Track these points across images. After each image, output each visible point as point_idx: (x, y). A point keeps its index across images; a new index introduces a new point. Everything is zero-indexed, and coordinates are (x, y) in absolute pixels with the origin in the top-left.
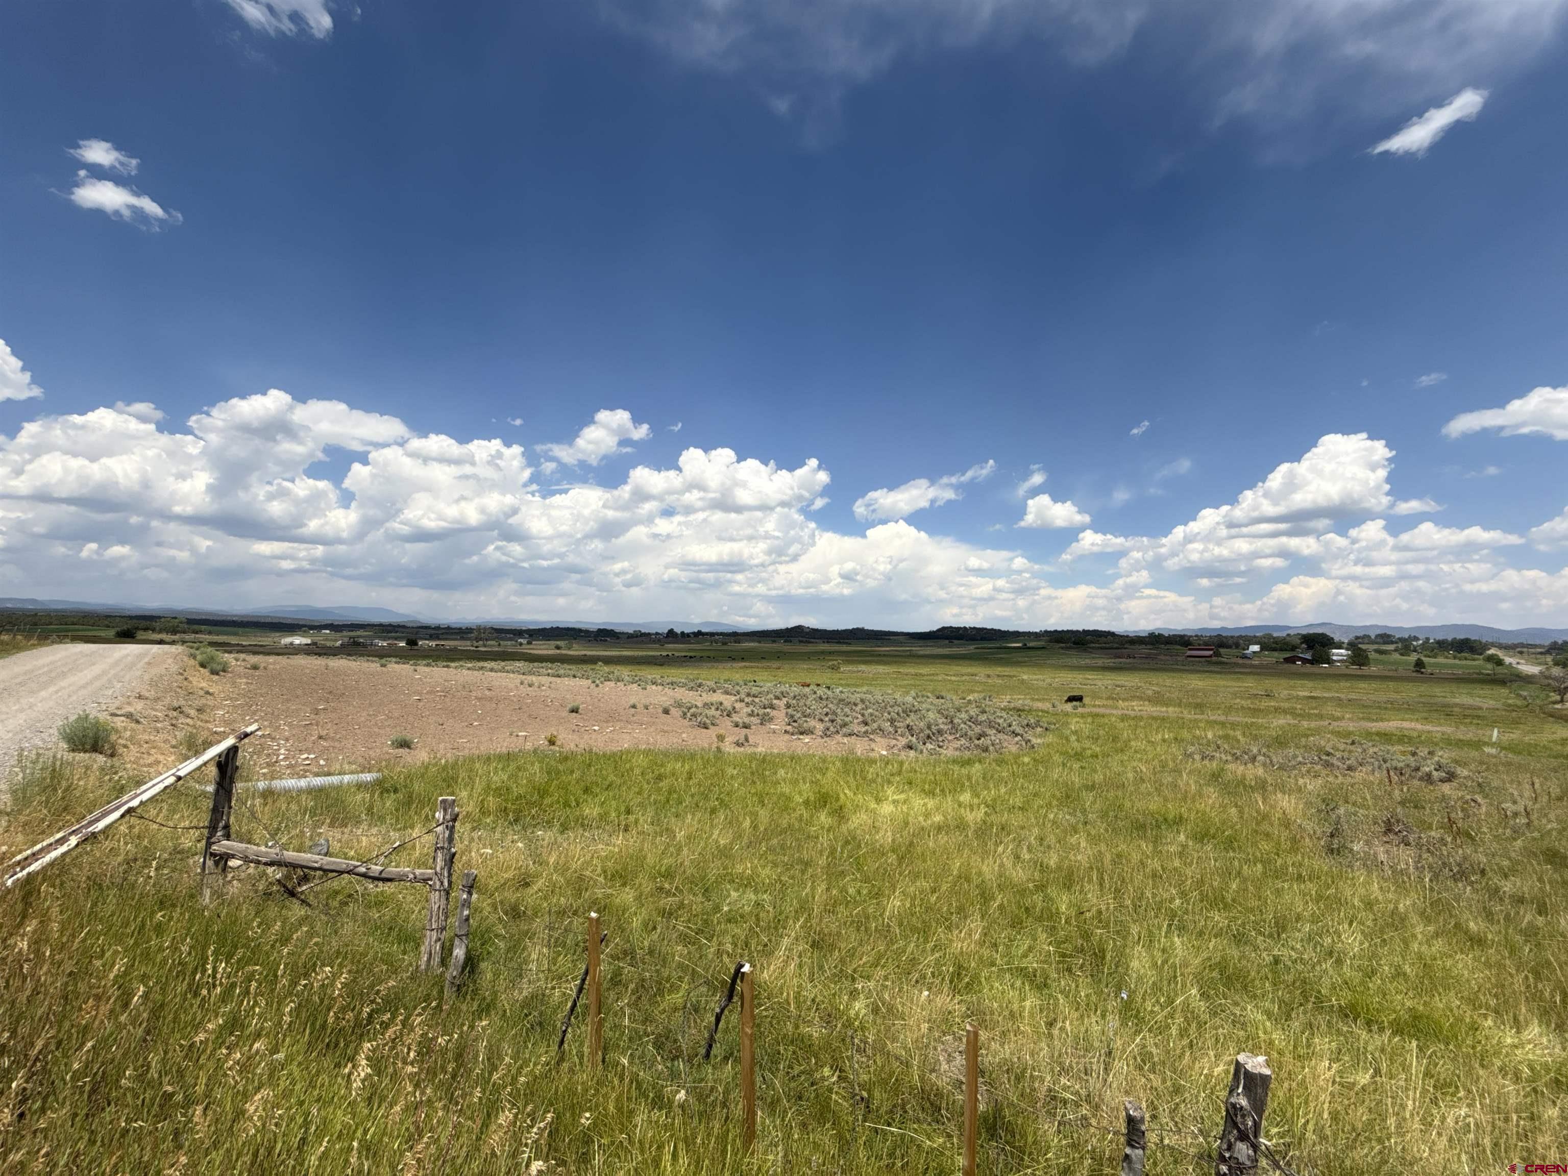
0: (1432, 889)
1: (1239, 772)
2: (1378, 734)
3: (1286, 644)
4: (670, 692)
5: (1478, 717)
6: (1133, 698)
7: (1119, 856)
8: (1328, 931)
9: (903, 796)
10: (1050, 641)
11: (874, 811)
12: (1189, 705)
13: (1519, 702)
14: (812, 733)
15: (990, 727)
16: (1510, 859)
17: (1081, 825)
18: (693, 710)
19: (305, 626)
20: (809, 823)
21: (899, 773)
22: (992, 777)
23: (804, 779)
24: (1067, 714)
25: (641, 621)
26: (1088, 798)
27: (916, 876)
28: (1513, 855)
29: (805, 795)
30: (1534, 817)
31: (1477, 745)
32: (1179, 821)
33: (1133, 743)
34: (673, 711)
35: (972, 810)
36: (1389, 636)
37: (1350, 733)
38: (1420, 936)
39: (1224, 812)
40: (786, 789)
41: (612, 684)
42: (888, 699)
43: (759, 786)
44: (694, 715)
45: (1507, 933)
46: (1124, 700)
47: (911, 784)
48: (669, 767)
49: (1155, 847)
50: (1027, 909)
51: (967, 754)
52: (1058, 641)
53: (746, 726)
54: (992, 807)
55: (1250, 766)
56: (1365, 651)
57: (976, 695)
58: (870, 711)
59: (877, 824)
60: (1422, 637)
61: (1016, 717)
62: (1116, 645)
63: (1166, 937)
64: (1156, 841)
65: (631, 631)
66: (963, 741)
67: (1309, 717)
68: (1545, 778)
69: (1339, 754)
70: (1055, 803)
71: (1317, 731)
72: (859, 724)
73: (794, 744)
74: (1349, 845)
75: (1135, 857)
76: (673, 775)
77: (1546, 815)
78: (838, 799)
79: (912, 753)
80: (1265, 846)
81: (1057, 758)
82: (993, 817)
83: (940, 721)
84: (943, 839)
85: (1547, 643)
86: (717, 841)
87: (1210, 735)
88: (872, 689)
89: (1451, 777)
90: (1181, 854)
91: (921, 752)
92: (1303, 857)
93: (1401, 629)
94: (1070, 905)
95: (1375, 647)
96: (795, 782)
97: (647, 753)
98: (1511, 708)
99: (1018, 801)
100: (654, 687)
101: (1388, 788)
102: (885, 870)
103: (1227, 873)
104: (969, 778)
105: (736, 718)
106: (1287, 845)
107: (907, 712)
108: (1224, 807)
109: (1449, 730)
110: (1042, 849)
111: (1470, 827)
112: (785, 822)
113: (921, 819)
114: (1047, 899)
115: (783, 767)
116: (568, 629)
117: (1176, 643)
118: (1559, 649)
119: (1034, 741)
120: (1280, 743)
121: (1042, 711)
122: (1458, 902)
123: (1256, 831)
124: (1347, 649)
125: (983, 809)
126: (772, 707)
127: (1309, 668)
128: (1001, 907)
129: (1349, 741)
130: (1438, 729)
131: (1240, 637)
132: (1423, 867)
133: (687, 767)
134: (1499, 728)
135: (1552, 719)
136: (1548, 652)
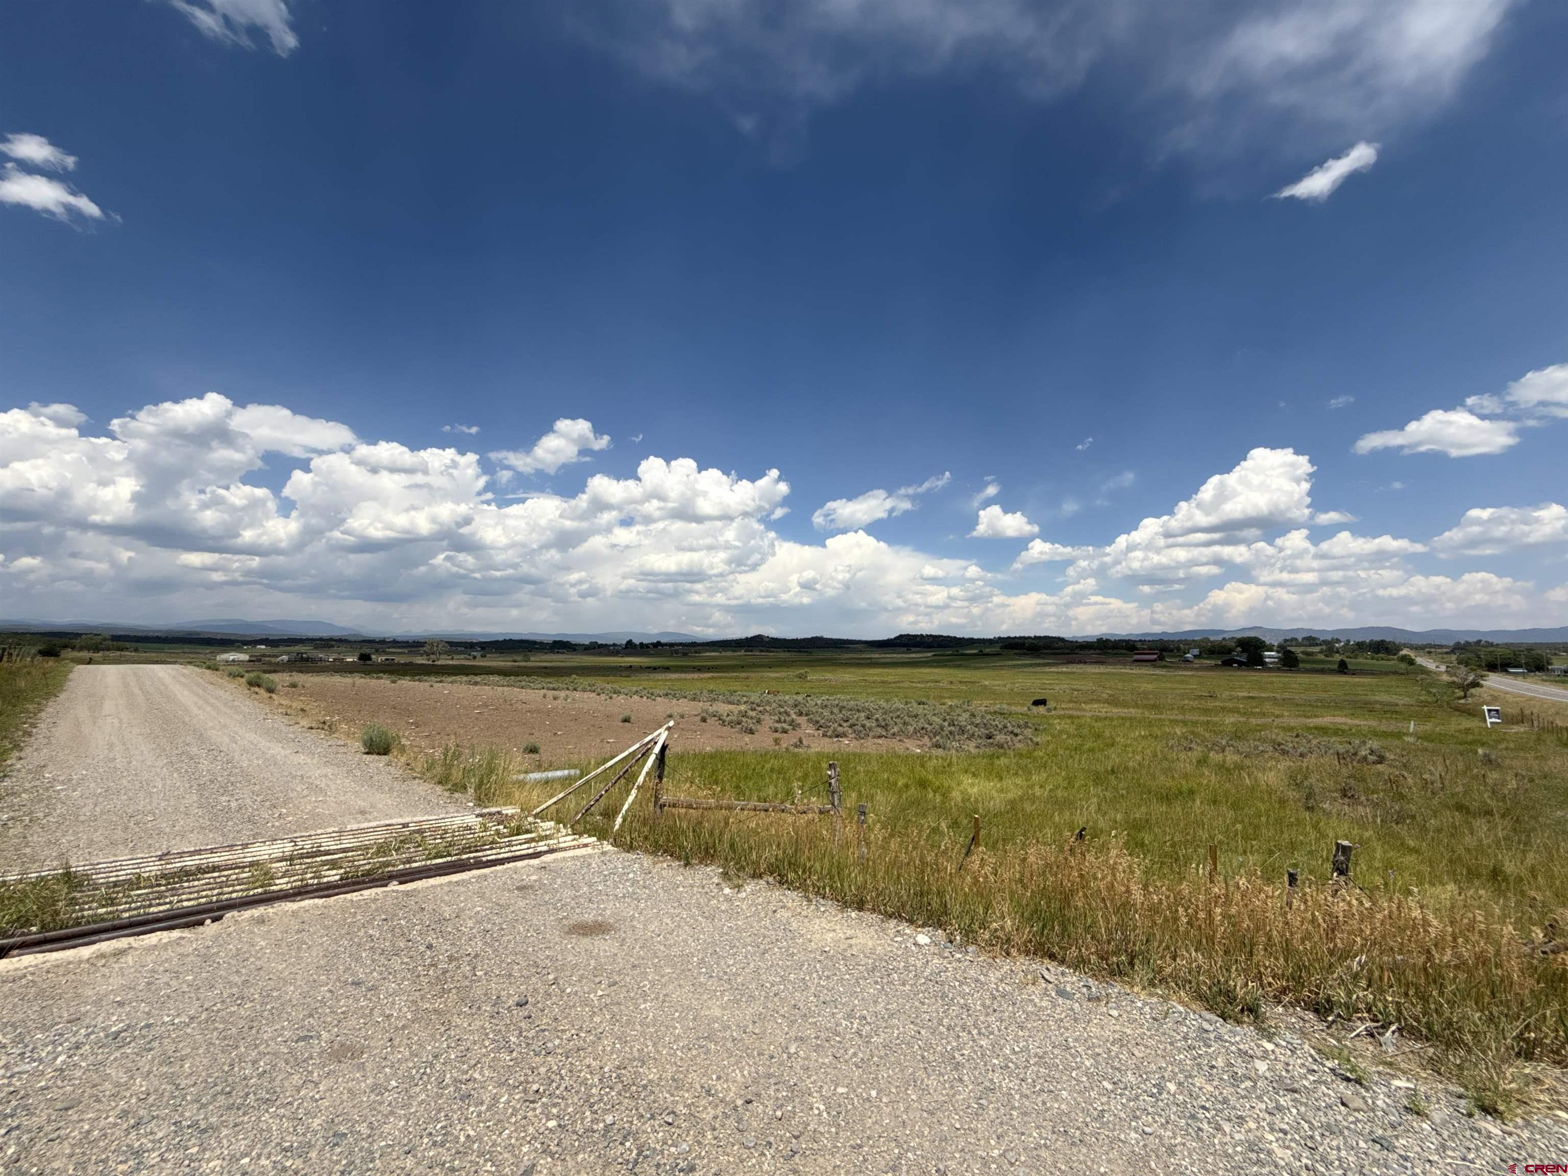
2: (1316, 728)
3: (1224, 647)
5: (1396, 712)
10: (1005, 648)
13: (1430, 699)
19: (237, 641)
30: (1447, 783)
31: (1399, 735)
34: (710, 720)
36: (1314, 639)
37: (1292, 728)
52: (1012, 647)
56: (1293, 653)
57: (953, 700)
60: (1343, 639)
62: (1068, 651)
65: (587, 642)
67: (1254, 715)
68: (1453, 758)
69: (1289, 744)
71: (1264, 727)
73: (838, 745)
74: (1320, 805)
79: (941, 751)
85: (1452, 643)
89: (1381, 760)
93: (1324, 631)
95: (1303, 649)
98: (1423, 704)
101: (1337, 768)
109: (1374, 723)
116: (522, 641)
117: (1122, 648)
118: (1462, 649)
120: (1240, 737)
124: (1278, 652)
127: (1245, 670)
129: (1294, 734)
130: (1365, 723)
131: (1180, 641)
134: (1414, 721)
135: (1457, 713)
136: (1453, 652)
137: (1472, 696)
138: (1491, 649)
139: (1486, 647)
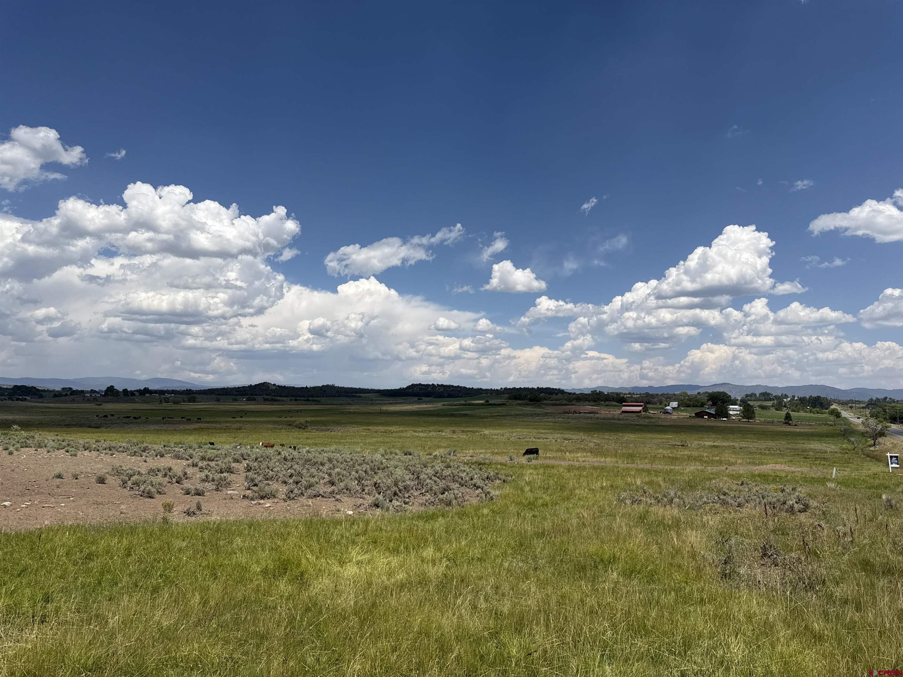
0: (791, 601)
1: (660, 513)
2: (759, 475)
3: (697, 401)
4: (107, 459)
5: (824, 459)
6: (578, 450)
7: (563, 597)
8: (720, 644)
9: (367, 556)
10: (510, 398)
11: (336, 575)
12: (623, 455)
13: (850, 447)
14: (274, 497)
15: (454, 481)
16: (840, 570)
17: (532, 572)
18: (134, 478)
20: (268, 593)
21: (365, 533)
22: (454, 530)
23: (263, 547)
24: (522, 467)
25: (71, 377)
26: (539, 544)
27: (377, 637)
28: (842, 566)
29: (264, 564)
30: (856, 535)
31: (823, 481)
32: (613, 560)
33: (577, 492)
34: (110, 480)
35: (434, 564)
36: (768, 394)
37: (740, 476)
38: (782, 639)
39: (648, 549)
40: (242, 559)
41: (32, 451)
42: (356, 457)
43: (212, 558)
44: (136, 484)
45: (837, 628)
46: (570, 452)
47: (376, 543)
48: (103, 543)
49: (593, 586)
50: (482, 657)
51: (432, 509)
52: (516, 398)
53: (199, 493)
54: (453, 560)
55: (668, 507)
56: (752, 407)
57: (442, 450)
58: (337, 470)
59: (339, 588)
60: (790, 394)
61: (477, 471)
62: (565, 402)
63: (599, 666)
64: (594, 580)
66: (428, 496)
67: (711, 463)
68: (863, 505)
69: (732, 494)
70: (509, 551)
71: (717, 475)
72: (325, 484)
73: (252, 510)
74: (737, 570)
75: (577, 596)
76: (107, 552)
77: (863, 533)
78: (299, 565)
79: (378, 511)
80: (678, 576)
81: (513, 509)
82: (454, 570)
83: (407, 477)
84: (405, 596)
85: (867, 399)
86: (159, 623)
87: (639, 482)
88: (341, 447)
89: (806, 508)
90: (614, 591)
91: (388, 509)
92: (704, 583)
93: (776, 388)
94: (521, 648)
95: (759, 403)
96: (252, 551)
97: (74, 529)
98: (845, 451)
99: (476, 552)
100: (86, 453)
101: (765, 520)
102: (347, 634)
103: (648, 603)
104: (432, 533)
105: (187, 484)
106: (693, 574)
107: (375, 470)
108: (648, 544)
109: (805, 470)
110: (497, 597)
111: (817, 547)
112: (239, 594)
113: (384, 578)
114: (501, 645)
115: (240, 534)
118: (873, 404)
119: (493, 493)
120: (691, 487)
121: (501, 464)
122: (807, 608)
123: (671, 564)
124: (740, 405)
125: (445, 563)
126: (230, 470)
127: (713, 422)
128: (458, 658)
129: (740, 483)
130: (799, 469)
131: (663, 395)
132: (786, 583)
133: (125, 542)
134: (836, 467)
135: (868, 459)
136: (867, 407)
137: (879, 444)
138: (893, 404)
139: (890, 403)
